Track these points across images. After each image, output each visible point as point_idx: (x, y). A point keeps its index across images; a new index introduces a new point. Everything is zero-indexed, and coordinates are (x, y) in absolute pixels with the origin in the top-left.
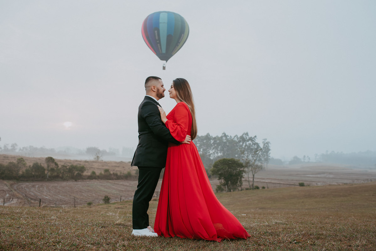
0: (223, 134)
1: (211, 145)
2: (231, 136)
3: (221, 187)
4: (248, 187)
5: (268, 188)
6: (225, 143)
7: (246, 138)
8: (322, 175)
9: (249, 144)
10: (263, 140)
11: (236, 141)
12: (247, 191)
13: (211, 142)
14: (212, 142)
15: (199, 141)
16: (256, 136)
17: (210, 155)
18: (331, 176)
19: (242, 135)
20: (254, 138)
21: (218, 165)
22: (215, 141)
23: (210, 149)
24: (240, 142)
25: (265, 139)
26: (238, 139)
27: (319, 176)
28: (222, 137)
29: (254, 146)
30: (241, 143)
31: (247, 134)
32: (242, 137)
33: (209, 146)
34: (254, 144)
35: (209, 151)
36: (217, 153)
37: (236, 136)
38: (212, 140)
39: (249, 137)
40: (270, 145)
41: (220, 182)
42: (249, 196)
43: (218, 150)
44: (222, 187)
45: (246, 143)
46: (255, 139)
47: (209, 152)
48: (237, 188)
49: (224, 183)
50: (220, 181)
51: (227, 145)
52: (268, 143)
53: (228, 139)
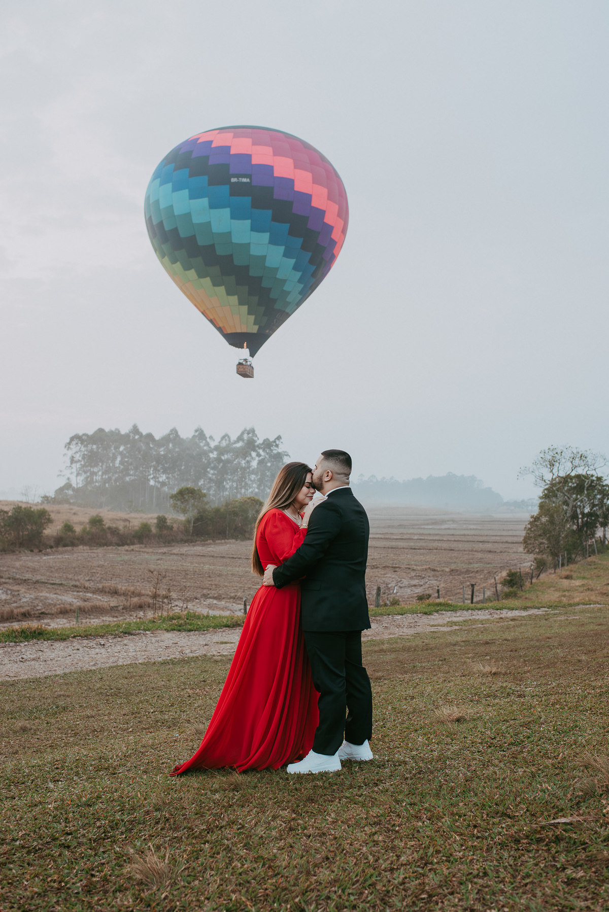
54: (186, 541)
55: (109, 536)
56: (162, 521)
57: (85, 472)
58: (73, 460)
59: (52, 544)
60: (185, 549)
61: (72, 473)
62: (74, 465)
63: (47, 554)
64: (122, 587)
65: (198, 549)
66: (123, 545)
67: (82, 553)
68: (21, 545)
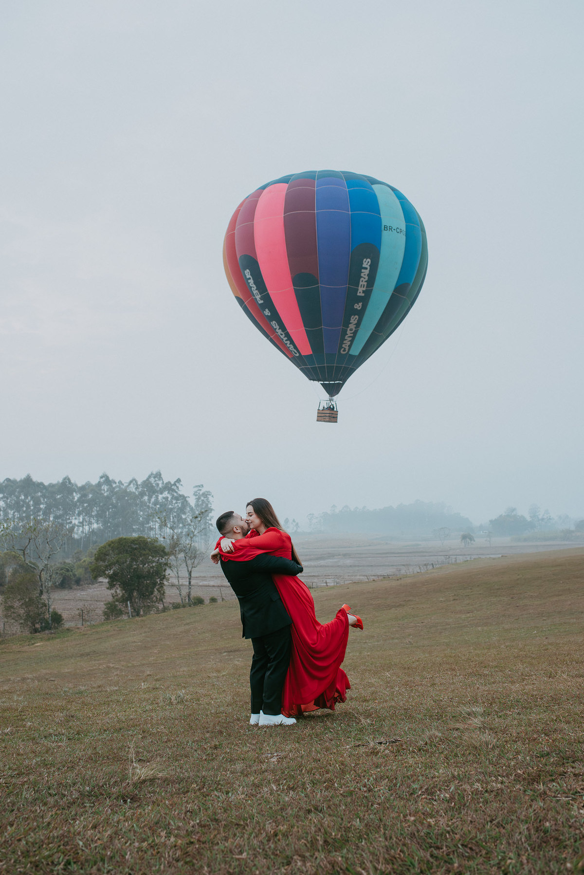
0: (101, 477)
1: (75, 505)
2: (120, 482)
3: (116, 606)
4: (178, 600)
5: (223, 599)
6: (108, 498)
7: (158, 485)
8: (329, 562)
9: (164, 498)
10: (196, 489)
11: (134, 493)
12: (178, 610)
13: (74, 499)
14: (76, 499)
15: (44, 496)
16: (179, 481)
17: (71, 530)
18: (348, 562)
19: (148, 479)
20: (175, 484)
21: (106, 555)
22: (84, 496)
23: (74, 515)
24: (142, 494)
25: (199, 486)
26: (136, 488)
27: (322, 562)
28: (99, 485)
29: (177, 503)
30: (146, 498)
31: (158, 476)
32: (147, 483)
33: (69, 508)
34: (177, 499)
35: (69, 519)
36: (90, 523)
37: (133, 481)
38: (76, 493)
39: (163, 483)
40: (210, 498)
41: (112, 594)
42: (188, 624)
43: (91, 516)
44: (120, 606)
45: (157, 497)
46: (177, 487)
47: (68, 521)
48: (153, 607)
49: (122, 596)
50: (113, 591)
51: (112, 504)
52: (206, 495)
53: (114, 488)
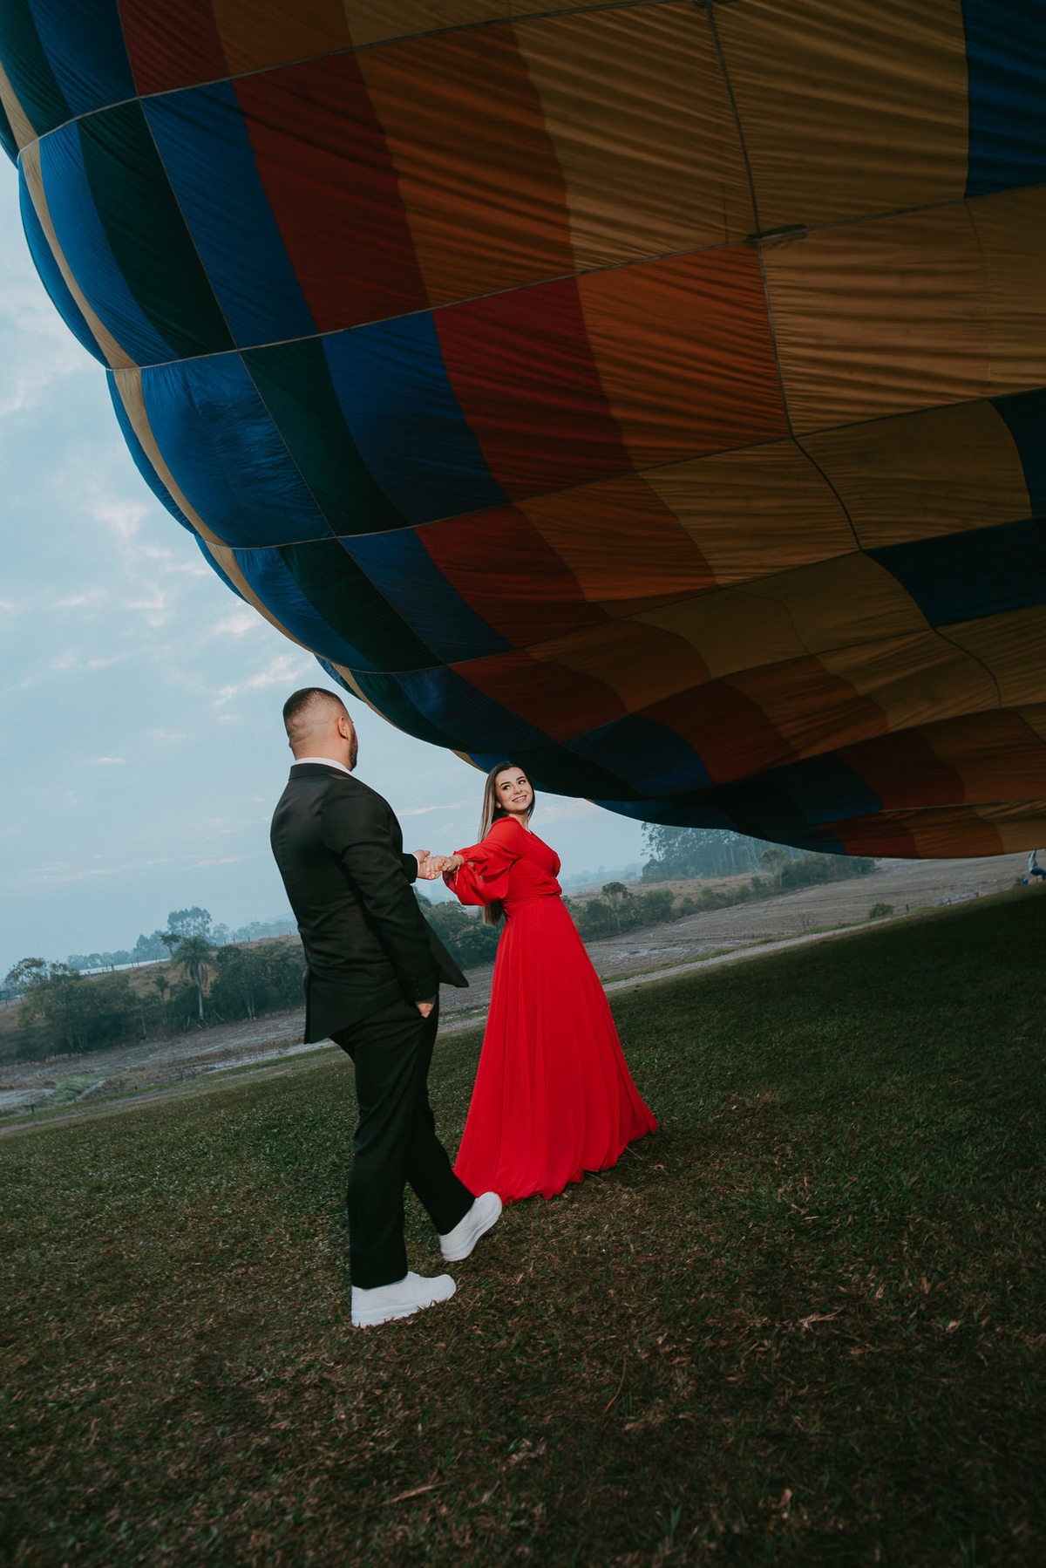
54: (780, 893)
55: (718, 900)
56: (756, 882)
57: (664, 846)
58: (651, 838)
59: (680, 915)
60: (781, 900)
61: (652, 850)
62: (654, 842)
63: (680, 923)
64: (756, 933)
65: (791, 898)
66: (732, 905)
67: (703, 919)
68: (658, 919)
